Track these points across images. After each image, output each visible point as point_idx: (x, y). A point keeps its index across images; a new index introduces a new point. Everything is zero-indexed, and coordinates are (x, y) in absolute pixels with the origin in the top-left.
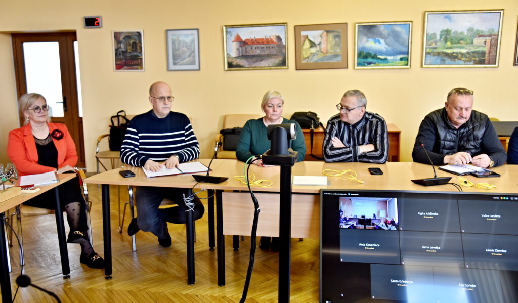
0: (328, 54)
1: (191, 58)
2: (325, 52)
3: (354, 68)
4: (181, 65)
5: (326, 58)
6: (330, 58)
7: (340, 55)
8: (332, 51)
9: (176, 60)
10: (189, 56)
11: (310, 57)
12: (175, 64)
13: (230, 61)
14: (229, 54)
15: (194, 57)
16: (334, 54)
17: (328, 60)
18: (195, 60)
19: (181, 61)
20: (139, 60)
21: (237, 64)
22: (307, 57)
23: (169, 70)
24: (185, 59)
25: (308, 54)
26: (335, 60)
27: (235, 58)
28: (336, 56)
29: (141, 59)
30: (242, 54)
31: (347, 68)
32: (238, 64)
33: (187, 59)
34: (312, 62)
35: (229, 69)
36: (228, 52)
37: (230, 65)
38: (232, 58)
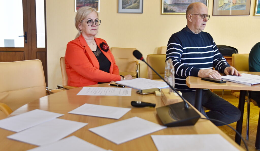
0: (237, 5)
1: (136, 4)
2: (235, 3)
3: (254, 15)
4: (128, 9)
5: (235, 7)
6: (238, 7)
7: (245, 6)
8: (240, 2)
9: (125, 5)
10: (135, 2)
11: (224, 7)
12: (123, 8)
13: (165, 7)
14: (165, 2)
15: (139, 3)
16: (241, 4)
17: (236, 9)
18: (139, 5)
19: (128, 6)
20: (96, 3)
21: (170, 10)
22: (222, 7)
23: (118, 12)
24: (131, 4)
25: (223, 4)
26: (241, 9)
27: (169, 5)
28: (242, 6)
29: (98, 3)
30: (175, 2)
31: (249, 15)
32: (172, 9)
33: (133, 5)
34: (225, 10)
35: (164, 13)
36: (165, 1)
37: (166, 10)
38: (167, 5)
